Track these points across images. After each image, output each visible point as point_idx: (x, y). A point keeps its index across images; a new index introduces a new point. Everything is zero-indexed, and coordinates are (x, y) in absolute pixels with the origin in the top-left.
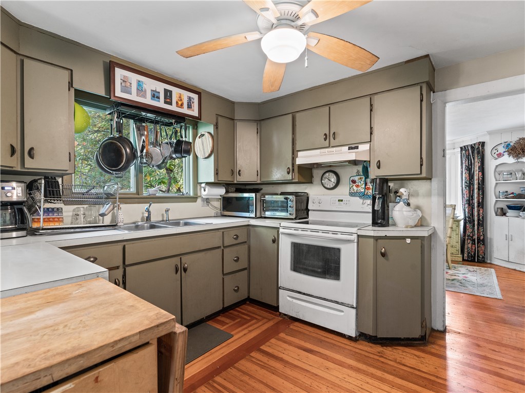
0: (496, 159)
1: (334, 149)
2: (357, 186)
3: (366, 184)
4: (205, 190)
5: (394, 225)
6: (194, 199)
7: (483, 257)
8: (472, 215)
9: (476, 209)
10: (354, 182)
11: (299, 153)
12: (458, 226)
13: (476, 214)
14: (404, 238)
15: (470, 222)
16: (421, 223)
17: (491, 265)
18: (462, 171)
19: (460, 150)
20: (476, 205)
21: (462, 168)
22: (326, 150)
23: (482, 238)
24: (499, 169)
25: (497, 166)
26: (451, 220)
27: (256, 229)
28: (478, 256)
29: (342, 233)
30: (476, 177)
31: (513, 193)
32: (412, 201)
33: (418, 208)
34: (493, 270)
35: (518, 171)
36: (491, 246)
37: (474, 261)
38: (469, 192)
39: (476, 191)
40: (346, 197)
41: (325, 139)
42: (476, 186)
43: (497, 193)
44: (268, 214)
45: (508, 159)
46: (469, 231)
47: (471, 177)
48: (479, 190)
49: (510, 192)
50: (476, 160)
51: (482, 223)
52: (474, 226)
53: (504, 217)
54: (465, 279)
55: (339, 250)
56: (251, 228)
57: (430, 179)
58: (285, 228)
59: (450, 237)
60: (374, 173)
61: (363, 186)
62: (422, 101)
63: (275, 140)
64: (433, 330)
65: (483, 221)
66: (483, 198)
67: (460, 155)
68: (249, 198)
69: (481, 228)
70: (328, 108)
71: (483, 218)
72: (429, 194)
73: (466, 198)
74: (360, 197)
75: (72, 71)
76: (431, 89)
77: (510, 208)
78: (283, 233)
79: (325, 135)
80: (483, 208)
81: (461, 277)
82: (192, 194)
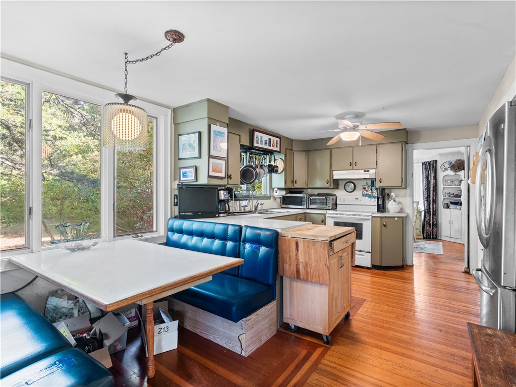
0: (444, 172)
1: (356, 171)
2: (367, 191)
3: (372, 190)
4: (276, 192)
5: (388, 212)
6: (269, 198)
7: (436, 236)
8: (429, 208)
9: (431, 204)
10: (365, 188)
11: (334, 172)
12: (420, 215)
13: (431, 207)
14: (394, 217)
15: (428, 213)
16: (401, 211)
17: (441, 240)
18: (423, 179)
19: (421, 164)
20: (431, 201)
21: (423, 176)
22: (351, 171)
23: (435, 223)
24: (445, 178)
25: (444, 176)
26: (416, 211)
27: (310, 215)
28: (433, 235)
29: (364, 216)
30: (431, 183)
31: (453, 194)
32: (396, 200)
33: (399, 203)
34: (441, 243)
35: (456, 180)
36: (441, 228)
37: (431, 238)
38: (428, 193)
39: (431, 192)
40: (360, 197)
41: (350, 165)
42: (431, 189)
43: (444, 194)
44: (312, 206)
45: (450, 172)
46: (427, 218)
47: (429, 183)
48: (433, 191)
49: (452, 193)
50: (432, 172)
51: (435, 213)
52: (430, 215)
53: (448, 209)
54: (424, 247)
55: (362, 224)
56: (307, 215)
57: (406, 188)
58: (329, 214)
59: (415, 222)
60: (378, 184)
61: (370, 191)
62: (402, 150)
63: (318, 163)
64: (407, 265)
65: (436, 212)
66: (436, 197)
67: (421, 167)
68: (302, 197)
69: (434, 216)
70: (352, 149)
71: (436, 210)
72: (405, 196)
73: (425, 197)
74: (369, 197)
75: (240, 135)
76: (406, 143)
77: (452, 203)
78: (328, 217)
79: (350, 163)
80: (436, 203)
81: (422, 246)
82: (268, 195)
